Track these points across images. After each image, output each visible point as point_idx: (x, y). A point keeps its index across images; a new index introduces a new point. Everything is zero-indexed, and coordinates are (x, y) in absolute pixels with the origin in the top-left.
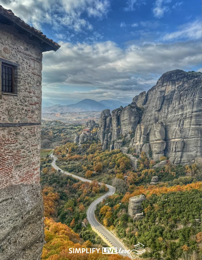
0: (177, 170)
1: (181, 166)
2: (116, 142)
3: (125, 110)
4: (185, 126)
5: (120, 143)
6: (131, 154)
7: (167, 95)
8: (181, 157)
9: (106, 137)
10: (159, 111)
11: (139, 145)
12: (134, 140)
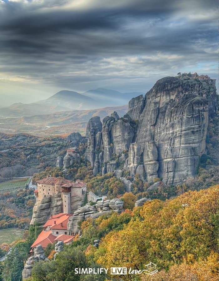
0: (169, 191)
1: (173, 186)
2: (108, 163)
3: (117, 124)
4: (176, 145)
5: (113, 165)
6: (125, 177)
7: (162, 107)
8: (174, 177)
9: (97, 158)
10: (155, 126)
11: (133, 166)
12: (128, 161)
